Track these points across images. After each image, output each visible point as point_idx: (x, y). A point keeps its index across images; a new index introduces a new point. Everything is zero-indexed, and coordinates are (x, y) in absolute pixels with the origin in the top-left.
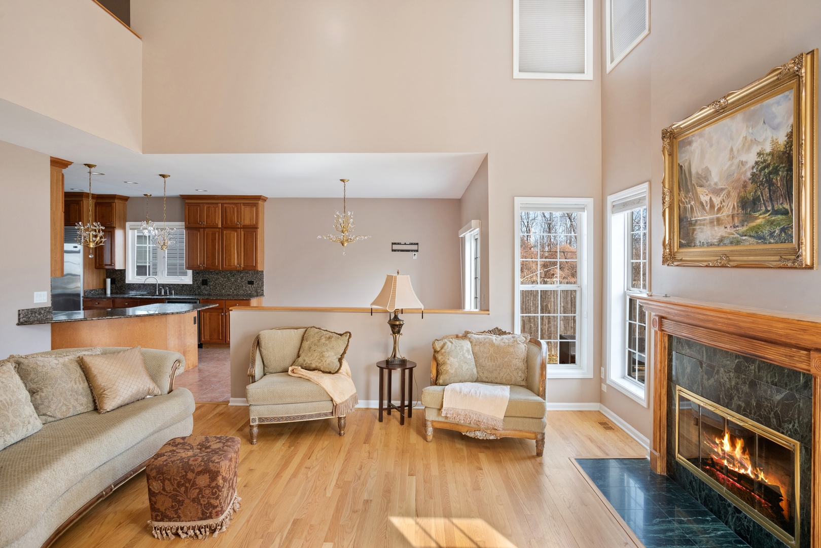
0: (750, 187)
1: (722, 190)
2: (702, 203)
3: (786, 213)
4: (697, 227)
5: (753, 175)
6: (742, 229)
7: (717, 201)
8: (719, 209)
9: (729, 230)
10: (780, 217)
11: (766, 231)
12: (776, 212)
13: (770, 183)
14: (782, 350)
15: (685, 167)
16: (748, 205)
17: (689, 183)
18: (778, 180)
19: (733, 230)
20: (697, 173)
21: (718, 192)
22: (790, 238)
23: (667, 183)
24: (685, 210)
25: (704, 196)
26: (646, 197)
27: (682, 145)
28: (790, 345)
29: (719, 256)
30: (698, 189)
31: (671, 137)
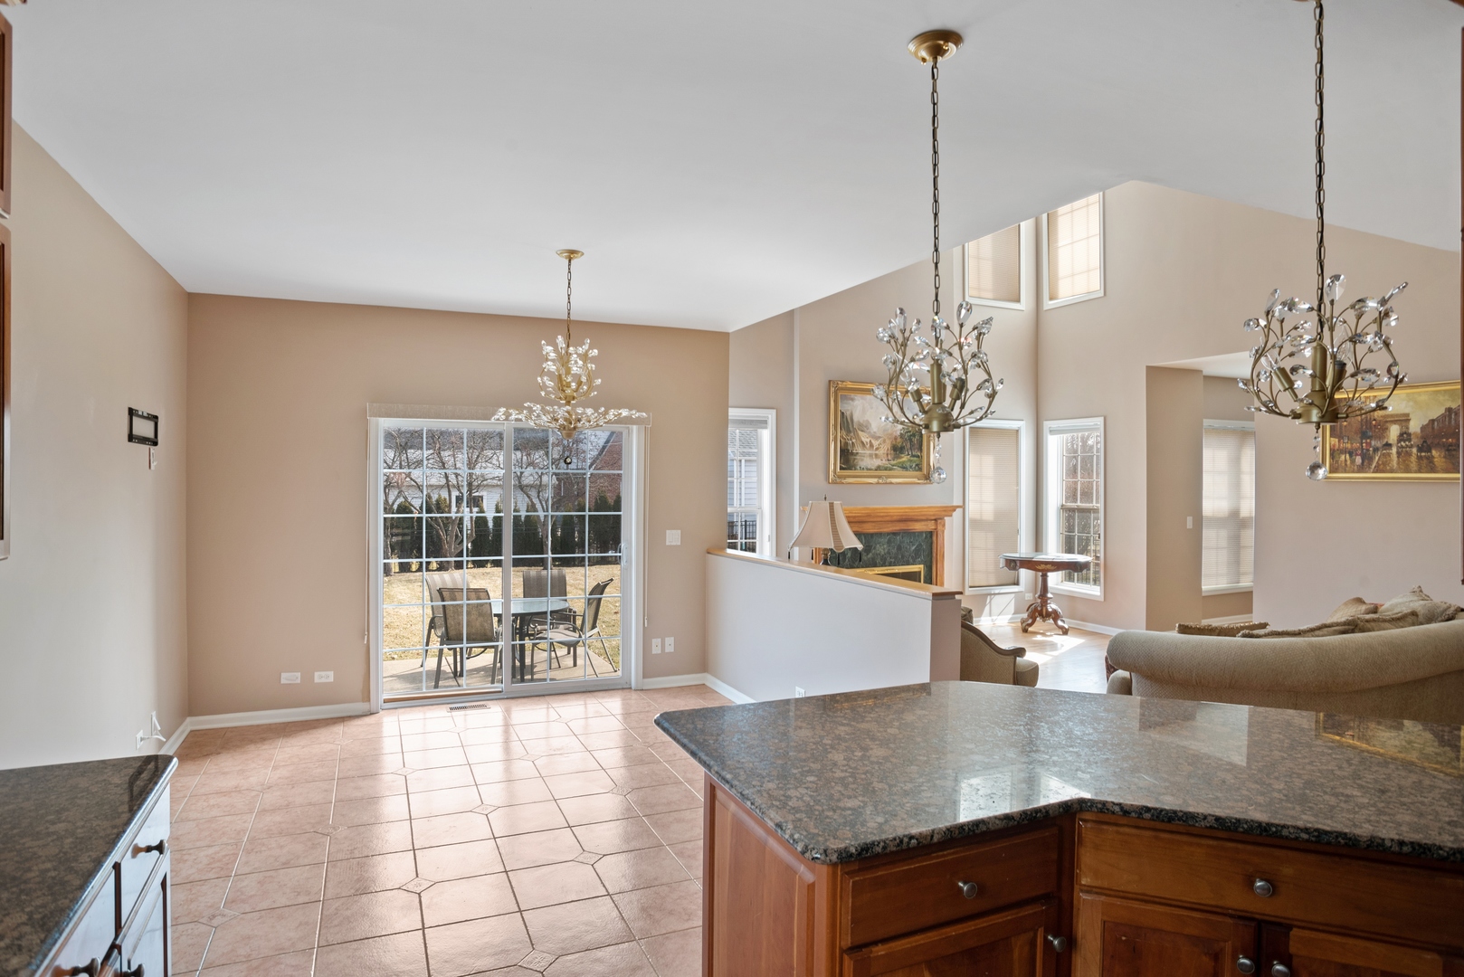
0: (899, 440)
1: (880, 437)
2: (862, 442)
3: (918, 457)
4: (858, 457)
5: (901, 434)
6: (893, 462)
7: (876, 443)
8: (877, 449)
9: (884, 462)
10: (915, 459)
11: (908, 464)
12: (913, 456)
13: (910, 441)
14: (923, 523)
15: (848, 414)
16: (897, 450)
17: (850, 426)
18: (915, 440)
19: (887, 462)
20: (859, 422)
21: (877, 438)
22: (920, 469)
23: (832, 422)
24: (846, 444)
25: (865, 438)
26: (765, 422)
27: (845, 398)
28: (927, 520)
29: (879, 477)
30: (860, 433)
31: (837, 390)
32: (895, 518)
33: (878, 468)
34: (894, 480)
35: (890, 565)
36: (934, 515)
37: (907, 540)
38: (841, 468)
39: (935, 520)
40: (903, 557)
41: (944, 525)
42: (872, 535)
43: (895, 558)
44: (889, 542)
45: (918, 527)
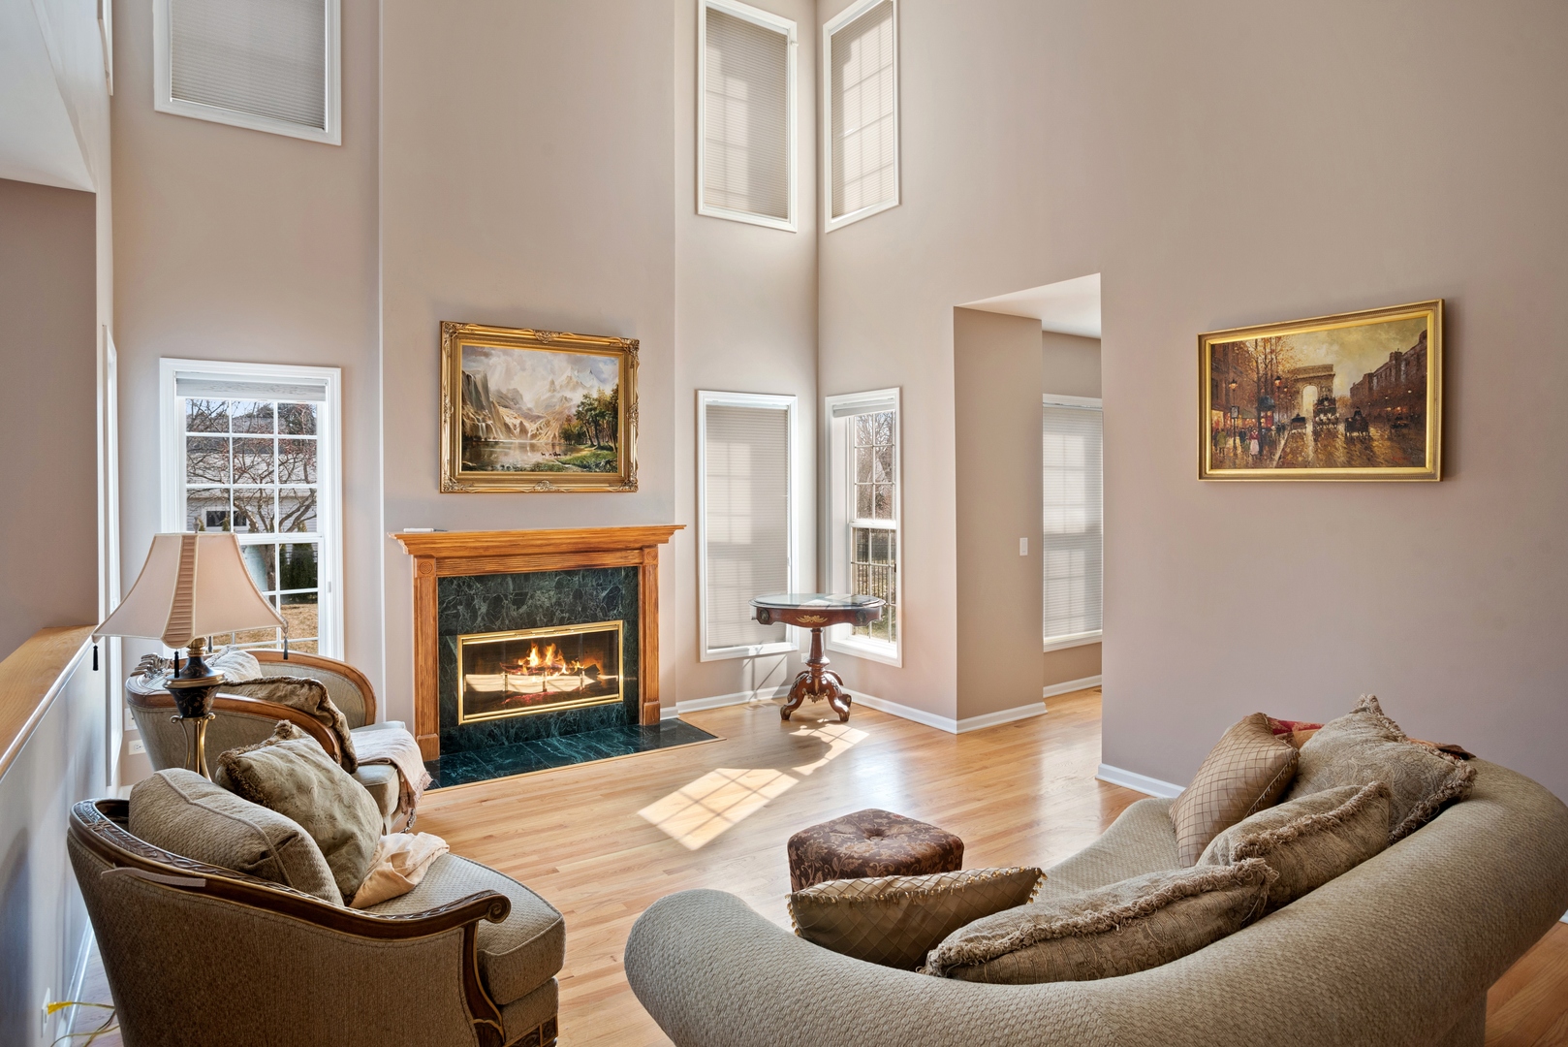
0: (575, 422)
1: (539, 417)
2: (506, 426)
3: (610, 449)
4: (497, 449)
5: (579, 412)
6: (563, 458)
7: (531, 427)
8: (534, 436)
9: (547, 457)
10: (605, 452)
11: (592, 461)
12: (601, 448)
13: (597, 424)
14: (618, 554)
15: (478, 378)
16: (572, 438)
17: (483, 398)
18: (604, 423)
19: (553, 458)
20: (499, 392)
21: (534, 419)
22: (614, 469)
23: (446, 391)
24: (475, 427)
25: (510, 418)
26: (322, 389)
27: (470, 352)
28: (626, 549)
29: (539, 482)
30: (502, 410)
31: (454, 336)
32: (564, 548)
33: (537, 467)
34: (564, 487)
35: (561, 624)
36: (635, 541)
37: (591, 582)
38: (465, 468)
39: (641, 549)
40: (584, 609)
41: (656, 557)
42: (527, 576)
43: (572, 611)
44: (559, 586)
45: (610, 560)
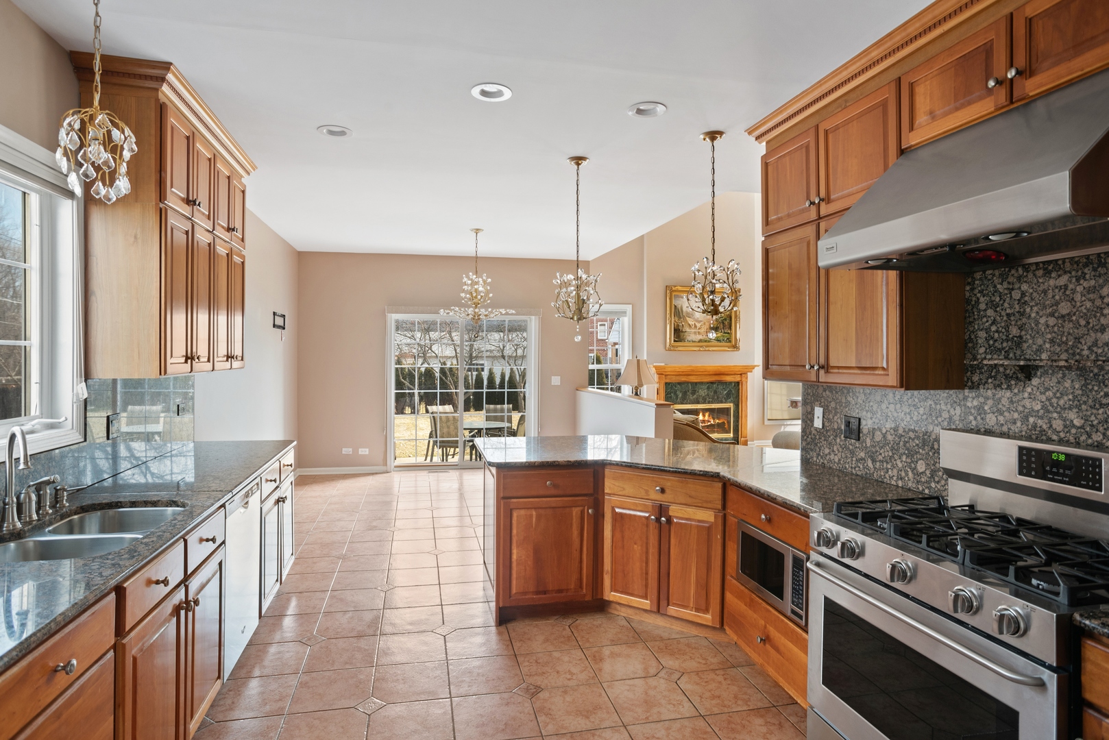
1: (701, 321)
2: (689, 325)
3: (729, 333)
4: (686, 334)
7: (698, 325)
8: (699, 329)
9: (704, 337)
10: (727, 335)
11: (721, 338)
12: (725, 333)
13: (723, 323)
14: (732, 376)
15: (679, 306)
16: (714, 329)
17: (681, 314)
18: (726, 323)
19: (706, 337)
20: (686, 312)
21: (699, 322)
22: (730, 342)
23: (668, 312)
24: (678, 325)
25: (691, 322)
26: (625, 312)
27: (677, 297)
28: (735, 374)
29: (701, 347)
30: (687, 318)
31: (671, 291)
32: (711, 373)
33: (700, 341)
34: (711, 349)
35: (709, 403)
36: (739, 371)
37: (721, 387)
38: (675, 341)
39: (741, 374)
40: (718, 398)
41: (747, 378)
42: (696, 383)
43: (713, 399)
44: (708, 388)
45: (728, 379)
